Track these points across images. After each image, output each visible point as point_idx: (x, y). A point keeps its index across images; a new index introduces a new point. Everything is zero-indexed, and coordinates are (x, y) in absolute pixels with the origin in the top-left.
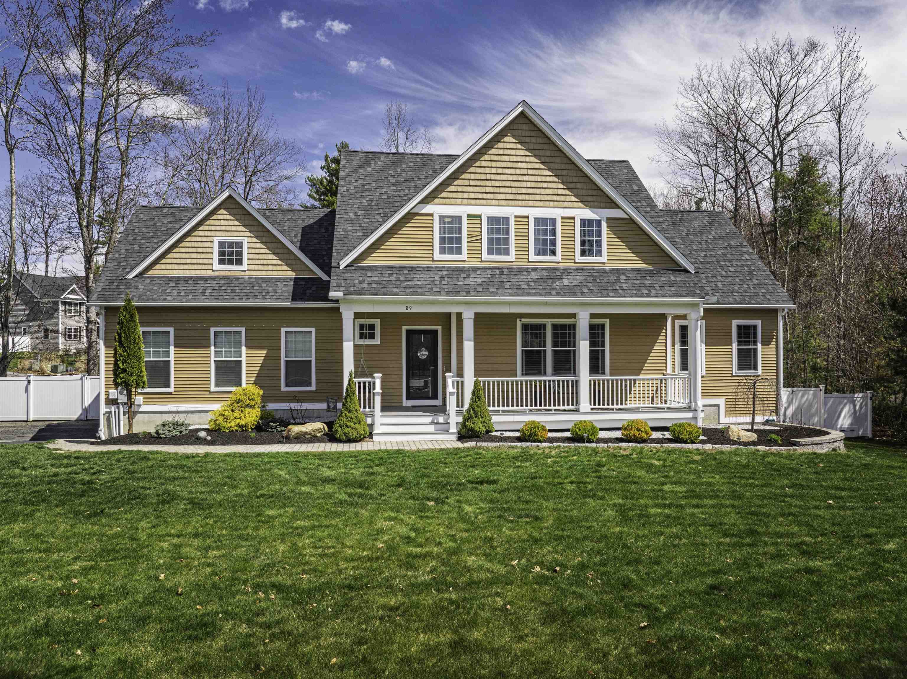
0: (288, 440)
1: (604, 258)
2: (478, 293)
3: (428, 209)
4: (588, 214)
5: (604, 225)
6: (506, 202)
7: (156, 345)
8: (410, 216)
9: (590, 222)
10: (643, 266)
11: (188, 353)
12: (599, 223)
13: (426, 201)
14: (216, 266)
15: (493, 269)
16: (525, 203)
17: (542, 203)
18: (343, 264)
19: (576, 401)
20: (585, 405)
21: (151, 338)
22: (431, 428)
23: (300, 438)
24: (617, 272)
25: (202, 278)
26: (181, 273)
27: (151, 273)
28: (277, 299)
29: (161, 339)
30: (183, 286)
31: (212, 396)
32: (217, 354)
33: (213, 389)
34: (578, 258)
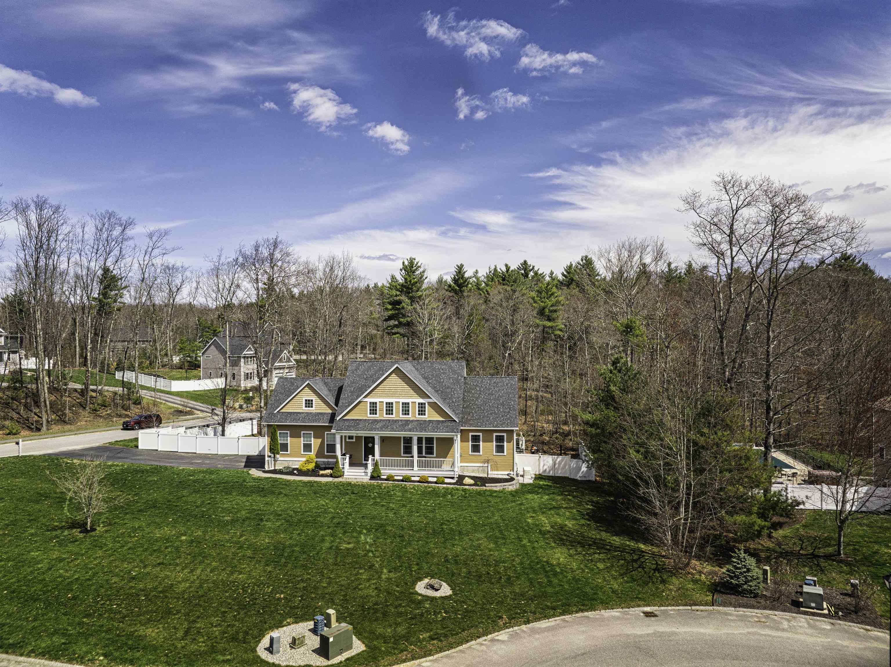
0: (319, 476)
1: (426, 416)
2: (378, 431)
3: (366, 400)
4: (422, 401)
5: (427, 404)
6: (392, 397)
7: (284, 437)
8: (360, 402)
9: (422, 404)
10: (441, 419)
11: (295, 440)
12: (425, 404)
13: (365, 397)
14: (304, 408)
15: (386, 420)
16: (398, 397)
17: (405, 397)
18: (338, 419)
19: (413, 466)
20: (416, 468)
21: (282, 435)
22: (363, 474)
23: (323, 476)
24: (430, 421)
25: (299, 413)
26: (292, 411)
27: (282, 411)
28: (324, 422)
29: (285, 435)
30: (293, 417)
31: (302, 456)
32: (304, 441)
33: (302, 453)
34: (417, 416)
